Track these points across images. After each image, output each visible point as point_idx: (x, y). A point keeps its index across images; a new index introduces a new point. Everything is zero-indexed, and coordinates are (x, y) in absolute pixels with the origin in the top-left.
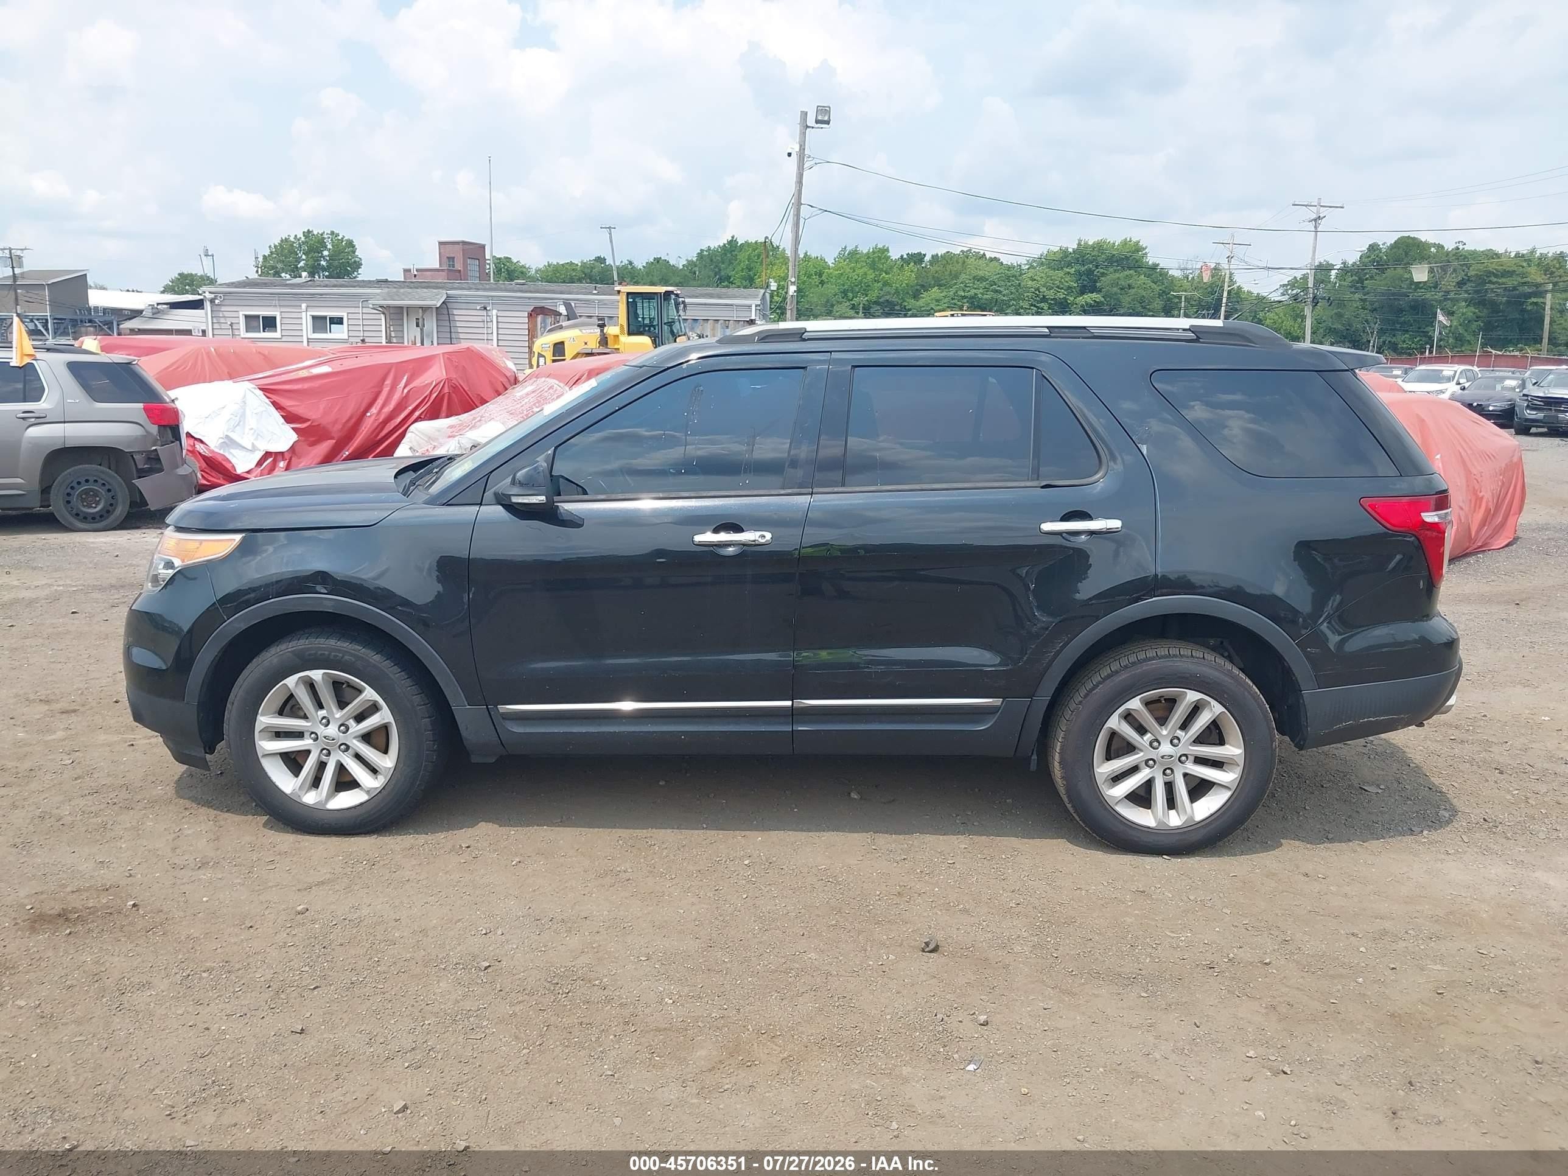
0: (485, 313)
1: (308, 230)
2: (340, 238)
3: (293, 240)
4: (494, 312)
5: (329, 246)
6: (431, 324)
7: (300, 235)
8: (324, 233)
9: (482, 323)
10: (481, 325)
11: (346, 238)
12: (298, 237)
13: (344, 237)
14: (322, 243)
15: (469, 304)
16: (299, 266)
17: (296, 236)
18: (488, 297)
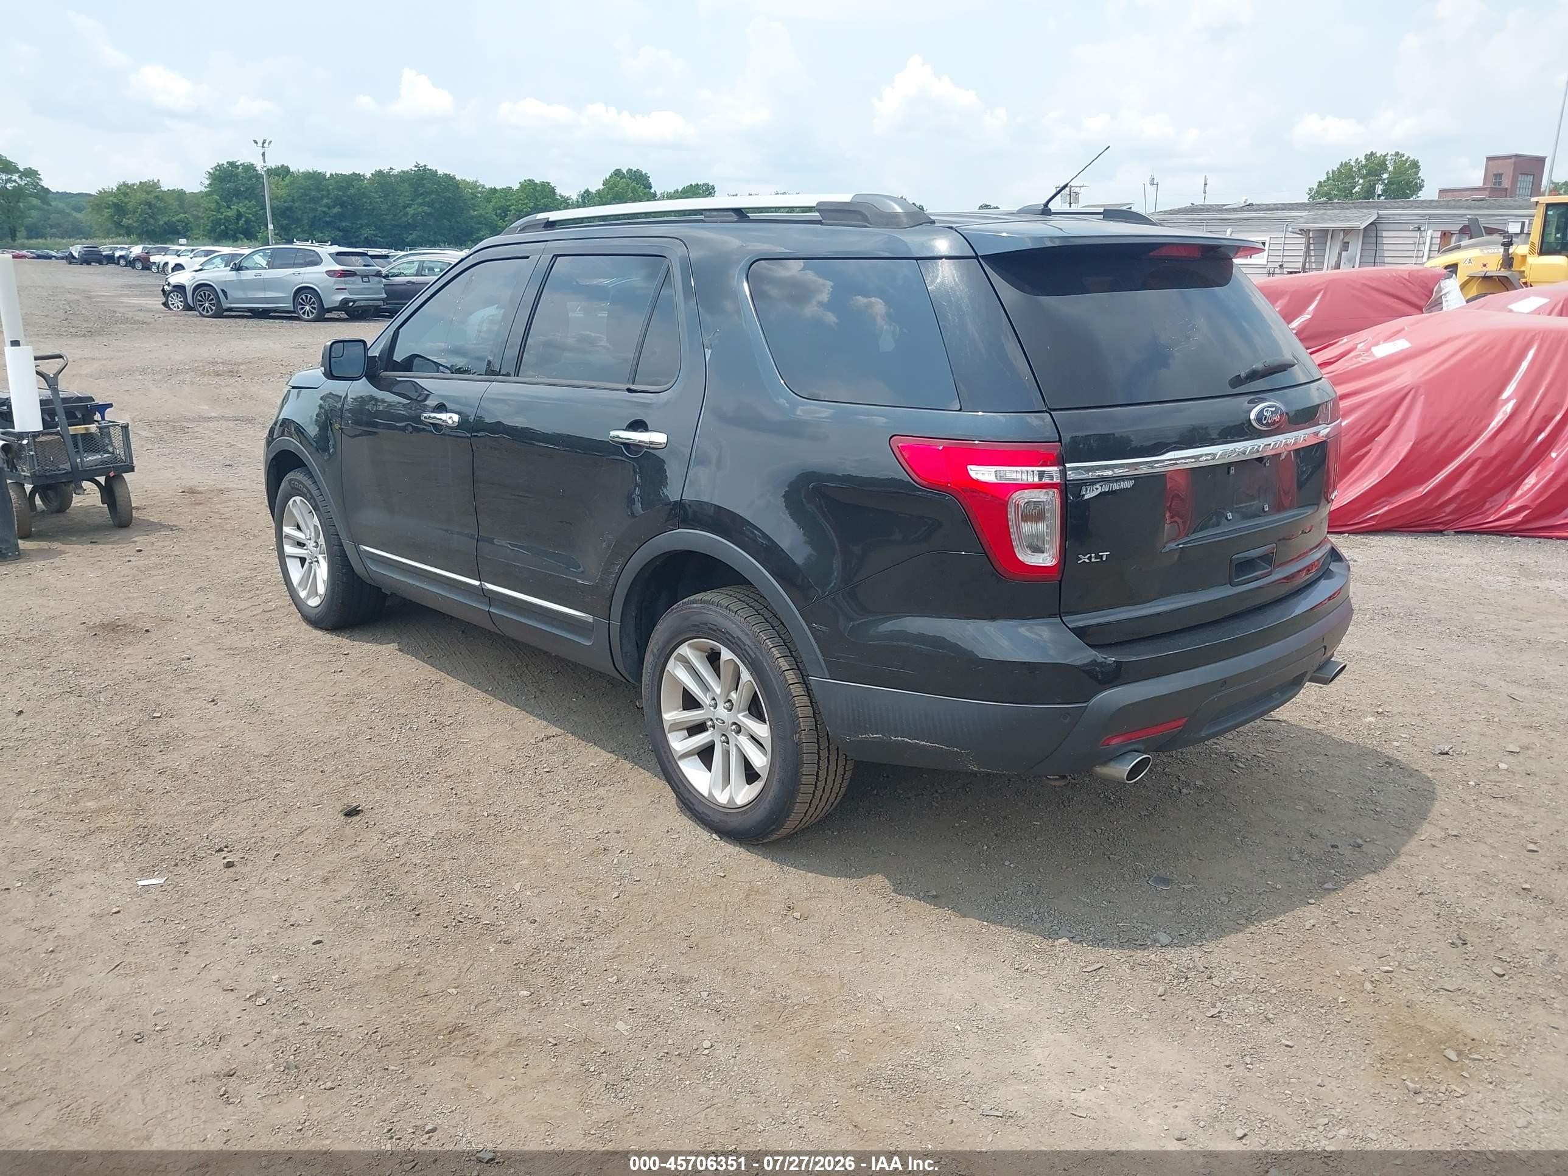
0: (1417, 234)
1: (1372, 152)
2: (1404, 159)
3: (1353, 164)
4: (1429, 233)
5: (1391, 169)
6: (1356, 247)
7: (1362, 159)
8: (1388, 154)
9: (1413, 246)
10: (1412, 247)
11: (1411, 158)
12: (1359, 160)
13: (1409, 157)
14: (1382, 165)
15: (1402, 224)
16: (1354, 191)
17: (1357, 159)
18: (1425, 215)
